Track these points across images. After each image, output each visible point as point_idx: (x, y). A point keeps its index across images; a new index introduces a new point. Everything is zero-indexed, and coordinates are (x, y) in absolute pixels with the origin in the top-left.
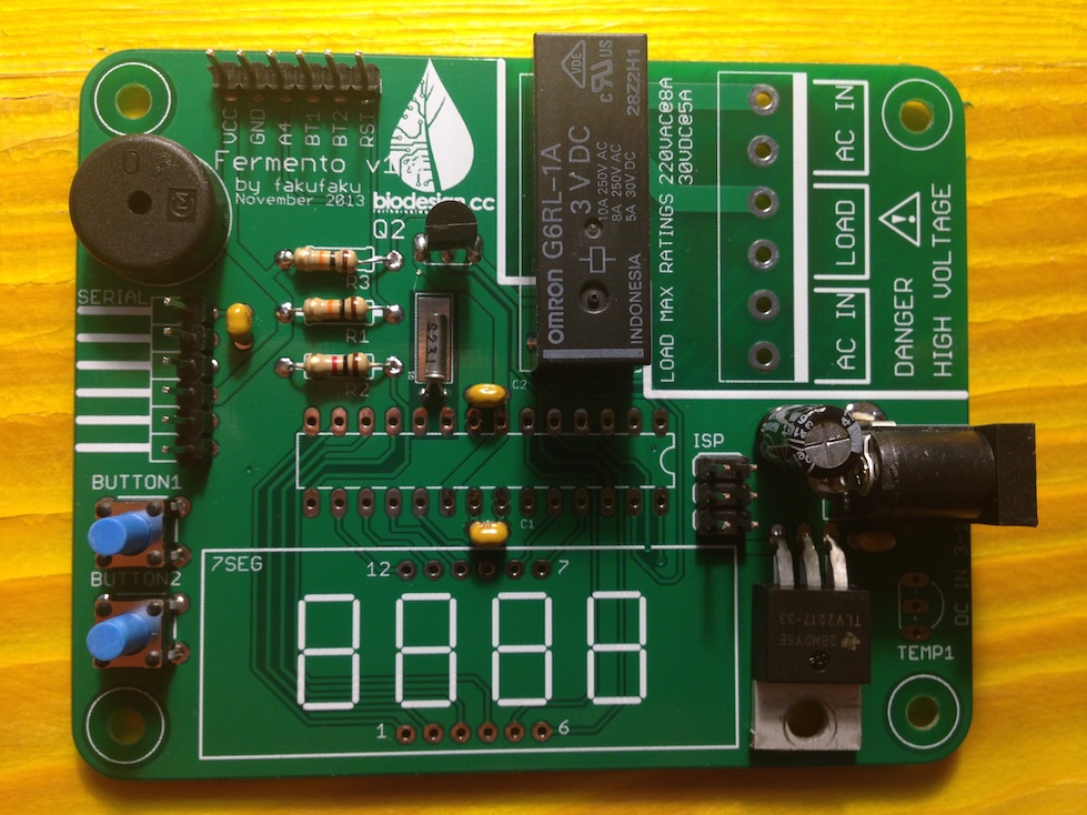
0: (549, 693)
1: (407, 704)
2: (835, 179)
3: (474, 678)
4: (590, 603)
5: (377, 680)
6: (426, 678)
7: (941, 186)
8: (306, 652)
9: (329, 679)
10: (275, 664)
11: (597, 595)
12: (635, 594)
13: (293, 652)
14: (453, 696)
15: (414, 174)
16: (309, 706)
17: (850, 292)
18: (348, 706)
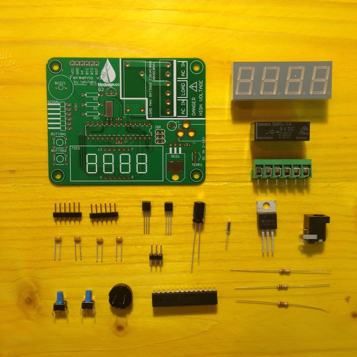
0: (130, 171)
1: (105, 173)
2: (181, 80)
3: (117, 168)
4: (137, 156)
5: (100, 169)
6: (109, 168)
7: (201, 81)
8: (88, 164)
9: (92, 168)
10: (83, 166)
11: (138, 154)
12: (145, 154)
13: (86, 164)
14: (113, 171)
15: (105, 79)
16: (89, 173)
17: (184, 100)
18: (95, 173)
